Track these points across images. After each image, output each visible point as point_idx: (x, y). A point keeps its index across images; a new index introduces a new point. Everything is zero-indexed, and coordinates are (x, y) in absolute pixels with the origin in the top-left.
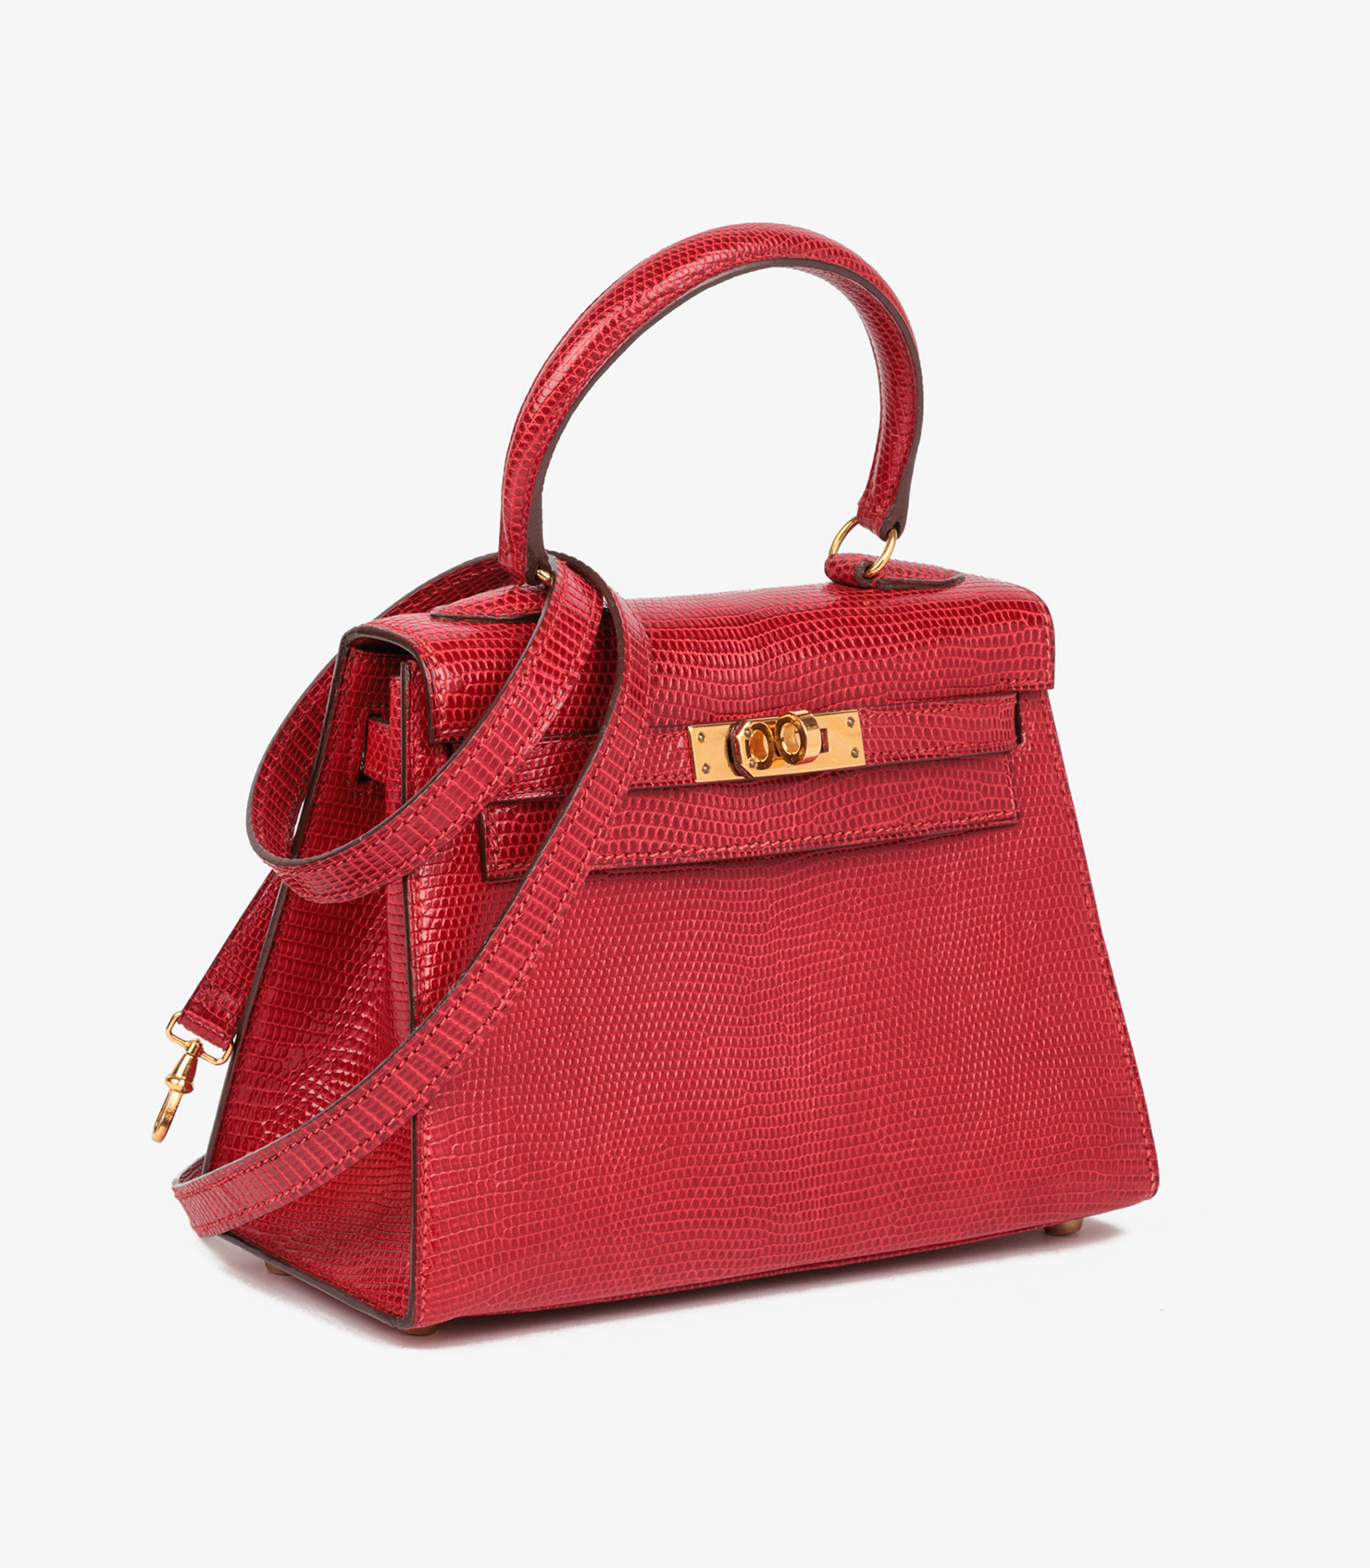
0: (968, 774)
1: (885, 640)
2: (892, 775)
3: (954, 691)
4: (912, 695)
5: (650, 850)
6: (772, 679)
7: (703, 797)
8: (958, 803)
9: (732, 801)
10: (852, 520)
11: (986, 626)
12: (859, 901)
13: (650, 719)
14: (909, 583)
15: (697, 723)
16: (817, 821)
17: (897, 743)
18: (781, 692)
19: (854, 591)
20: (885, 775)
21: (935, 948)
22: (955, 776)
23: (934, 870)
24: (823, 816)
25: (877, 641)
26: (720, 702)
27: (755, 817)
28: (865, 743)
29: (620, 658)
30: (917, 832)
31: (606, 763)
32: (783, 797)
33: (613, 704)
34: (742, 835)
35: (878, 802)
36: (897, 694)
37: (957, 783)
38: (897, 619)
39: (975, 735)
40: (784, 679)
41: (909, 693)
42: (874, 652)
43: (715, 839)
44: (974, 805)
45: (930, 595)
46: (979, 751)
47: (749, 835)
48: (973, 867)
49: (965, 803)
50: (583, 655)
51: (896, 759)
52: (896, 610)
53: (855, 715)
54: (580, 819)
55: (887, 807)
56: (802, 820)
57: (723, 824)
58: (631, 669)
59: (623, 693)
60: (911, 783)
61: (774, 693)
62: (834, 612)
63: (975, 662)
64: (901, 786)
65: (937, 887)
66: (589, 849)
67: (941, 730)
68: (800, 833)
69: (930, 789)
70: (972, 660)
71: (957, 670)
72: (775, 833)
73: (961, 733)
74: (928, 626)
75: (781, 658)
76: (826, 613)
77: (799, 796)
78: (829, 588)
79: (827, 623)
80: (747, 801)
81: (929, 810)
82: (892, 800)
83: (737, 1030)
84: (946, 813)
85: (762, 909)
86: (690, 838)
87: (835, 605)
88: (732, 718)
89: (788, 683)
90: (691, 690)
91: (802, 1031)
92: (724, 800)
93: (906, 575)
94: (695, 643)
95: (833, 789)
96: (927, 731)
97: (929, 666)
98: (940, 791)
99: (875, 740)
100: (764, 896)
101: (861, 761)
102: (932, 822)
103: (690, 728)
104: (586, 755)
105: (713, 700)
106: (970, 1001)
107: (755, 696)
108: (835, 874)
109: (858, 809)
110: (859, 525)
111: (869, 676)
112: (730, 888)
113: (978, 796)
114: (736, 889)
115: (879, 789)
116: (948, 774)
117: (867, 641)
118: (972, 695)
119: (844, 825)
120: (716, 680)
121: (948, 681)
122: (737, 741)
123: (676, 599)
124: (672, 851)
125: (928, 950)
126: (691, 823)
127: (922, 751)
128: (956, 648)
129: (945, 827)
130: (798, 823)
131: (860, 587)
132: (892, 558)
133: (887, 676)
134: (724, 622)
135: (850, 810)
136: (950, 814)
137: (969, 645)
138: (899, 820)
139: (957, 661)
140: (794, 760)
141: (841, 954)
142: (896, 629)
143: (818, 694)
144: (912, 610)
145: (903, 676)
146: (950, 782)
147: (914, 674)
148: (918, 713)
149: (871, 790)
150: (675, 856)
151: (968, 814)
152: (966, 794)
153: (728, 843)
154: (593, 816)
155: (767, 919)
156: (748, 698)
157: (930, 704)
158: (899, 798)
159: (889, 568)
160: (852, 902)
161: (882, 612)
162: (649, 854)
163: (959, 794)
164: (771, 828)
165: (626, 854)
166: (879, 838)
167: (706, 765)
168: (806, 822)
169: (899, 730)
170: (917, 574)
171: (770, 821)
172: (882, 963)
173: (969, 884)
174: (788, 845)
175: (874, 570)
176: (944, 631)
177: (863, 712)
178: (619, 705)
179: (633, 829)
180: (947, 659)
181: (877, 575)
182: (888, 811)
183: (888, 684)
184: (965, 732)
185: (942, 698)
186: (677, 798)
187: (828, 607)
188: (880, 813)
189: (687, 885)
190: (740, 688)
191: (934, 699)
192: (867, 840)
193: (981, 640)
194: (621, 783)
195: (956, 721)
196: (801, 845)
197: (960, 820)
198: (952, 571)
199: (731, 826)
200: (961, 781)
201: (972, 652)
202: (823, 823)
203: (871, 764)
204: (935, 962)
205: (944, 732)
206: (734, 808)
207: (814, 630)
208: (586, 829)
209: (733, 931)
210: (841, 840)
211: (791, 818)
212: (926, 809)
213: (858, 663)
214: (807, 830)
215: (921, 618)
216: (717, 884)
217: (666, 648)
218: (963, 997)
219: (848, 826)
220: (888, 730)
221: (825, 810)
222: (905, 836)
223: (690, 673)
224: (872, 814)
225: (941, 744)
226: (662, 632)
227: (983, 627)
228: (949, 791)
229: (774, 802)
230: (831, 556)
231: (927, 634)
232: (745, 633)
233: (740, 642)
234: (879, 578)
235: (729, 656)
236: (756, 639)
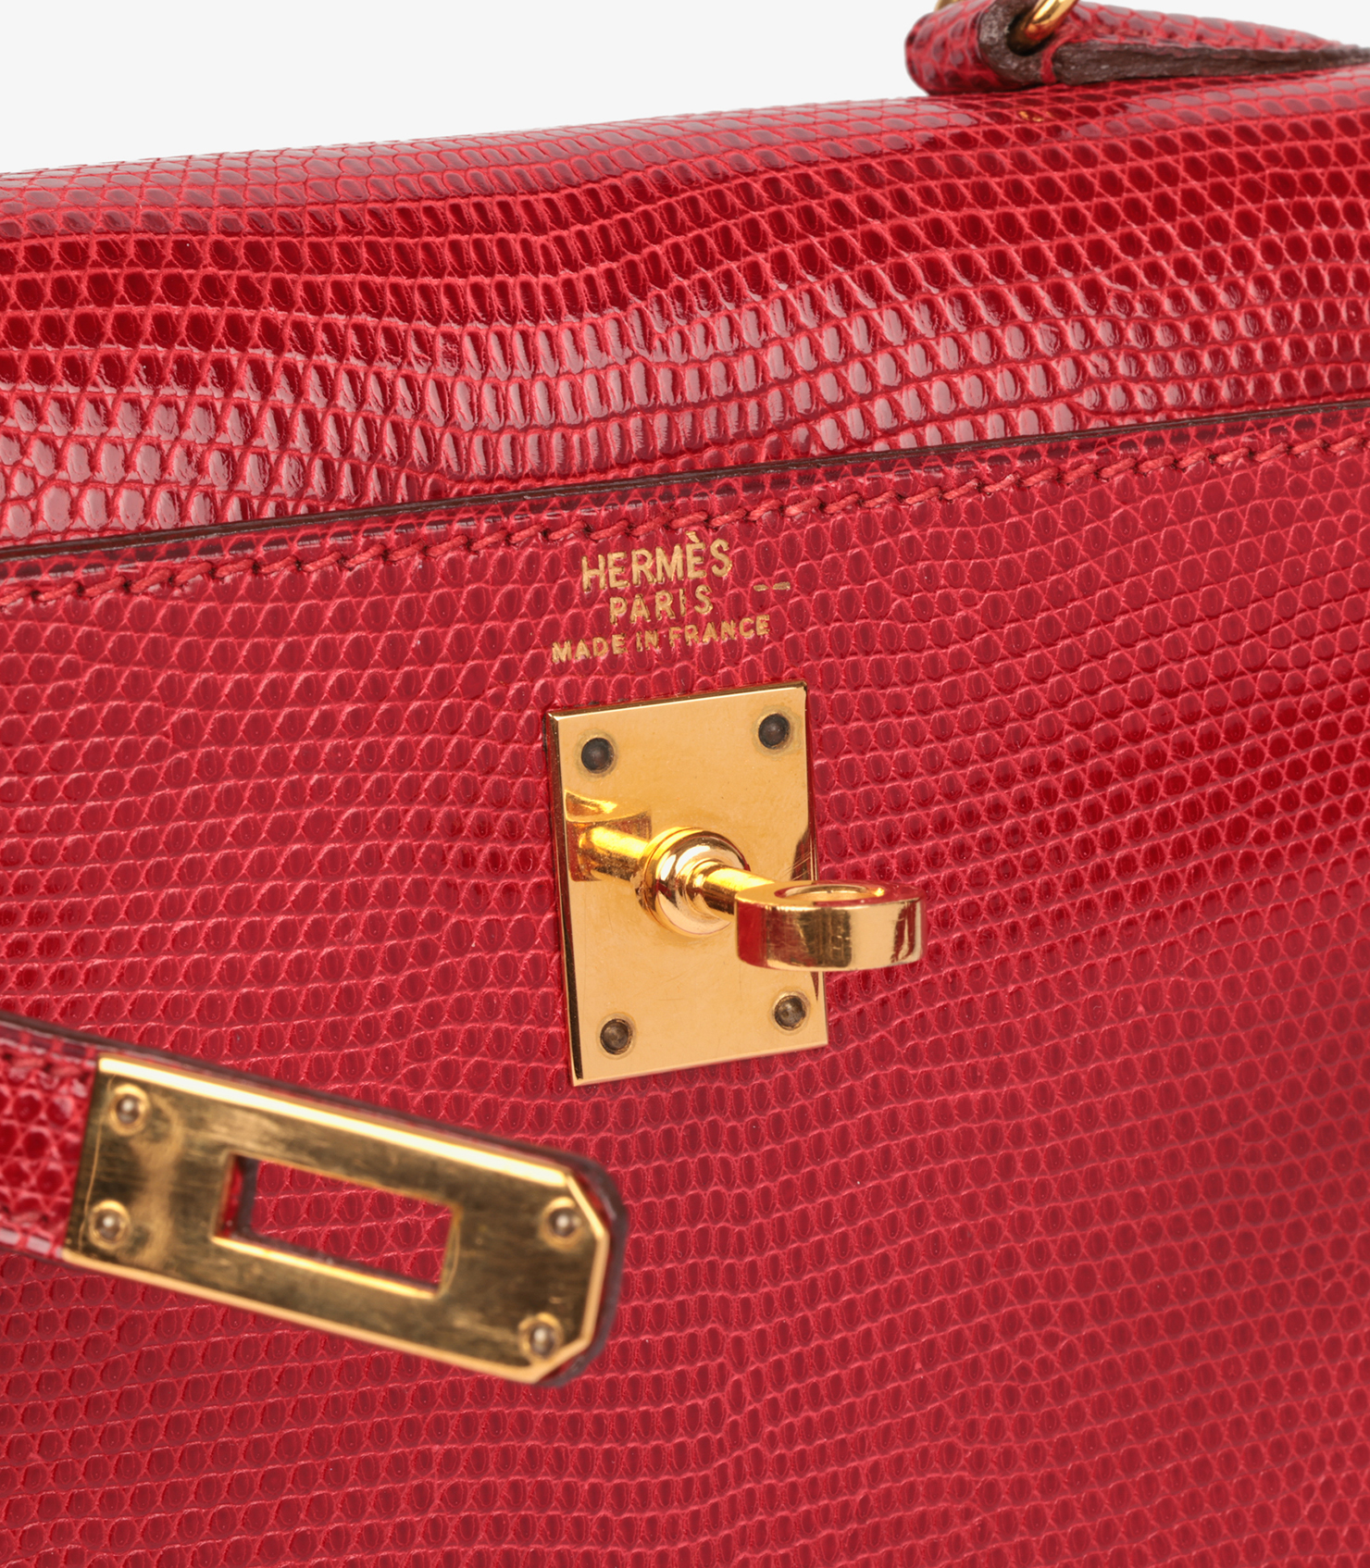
175: (1043, 18)
187: (939, 146)
232: (565, 211)
233: (541, 239)
234: (1059, 42)
235: (524, 335)
236: (603, 229)
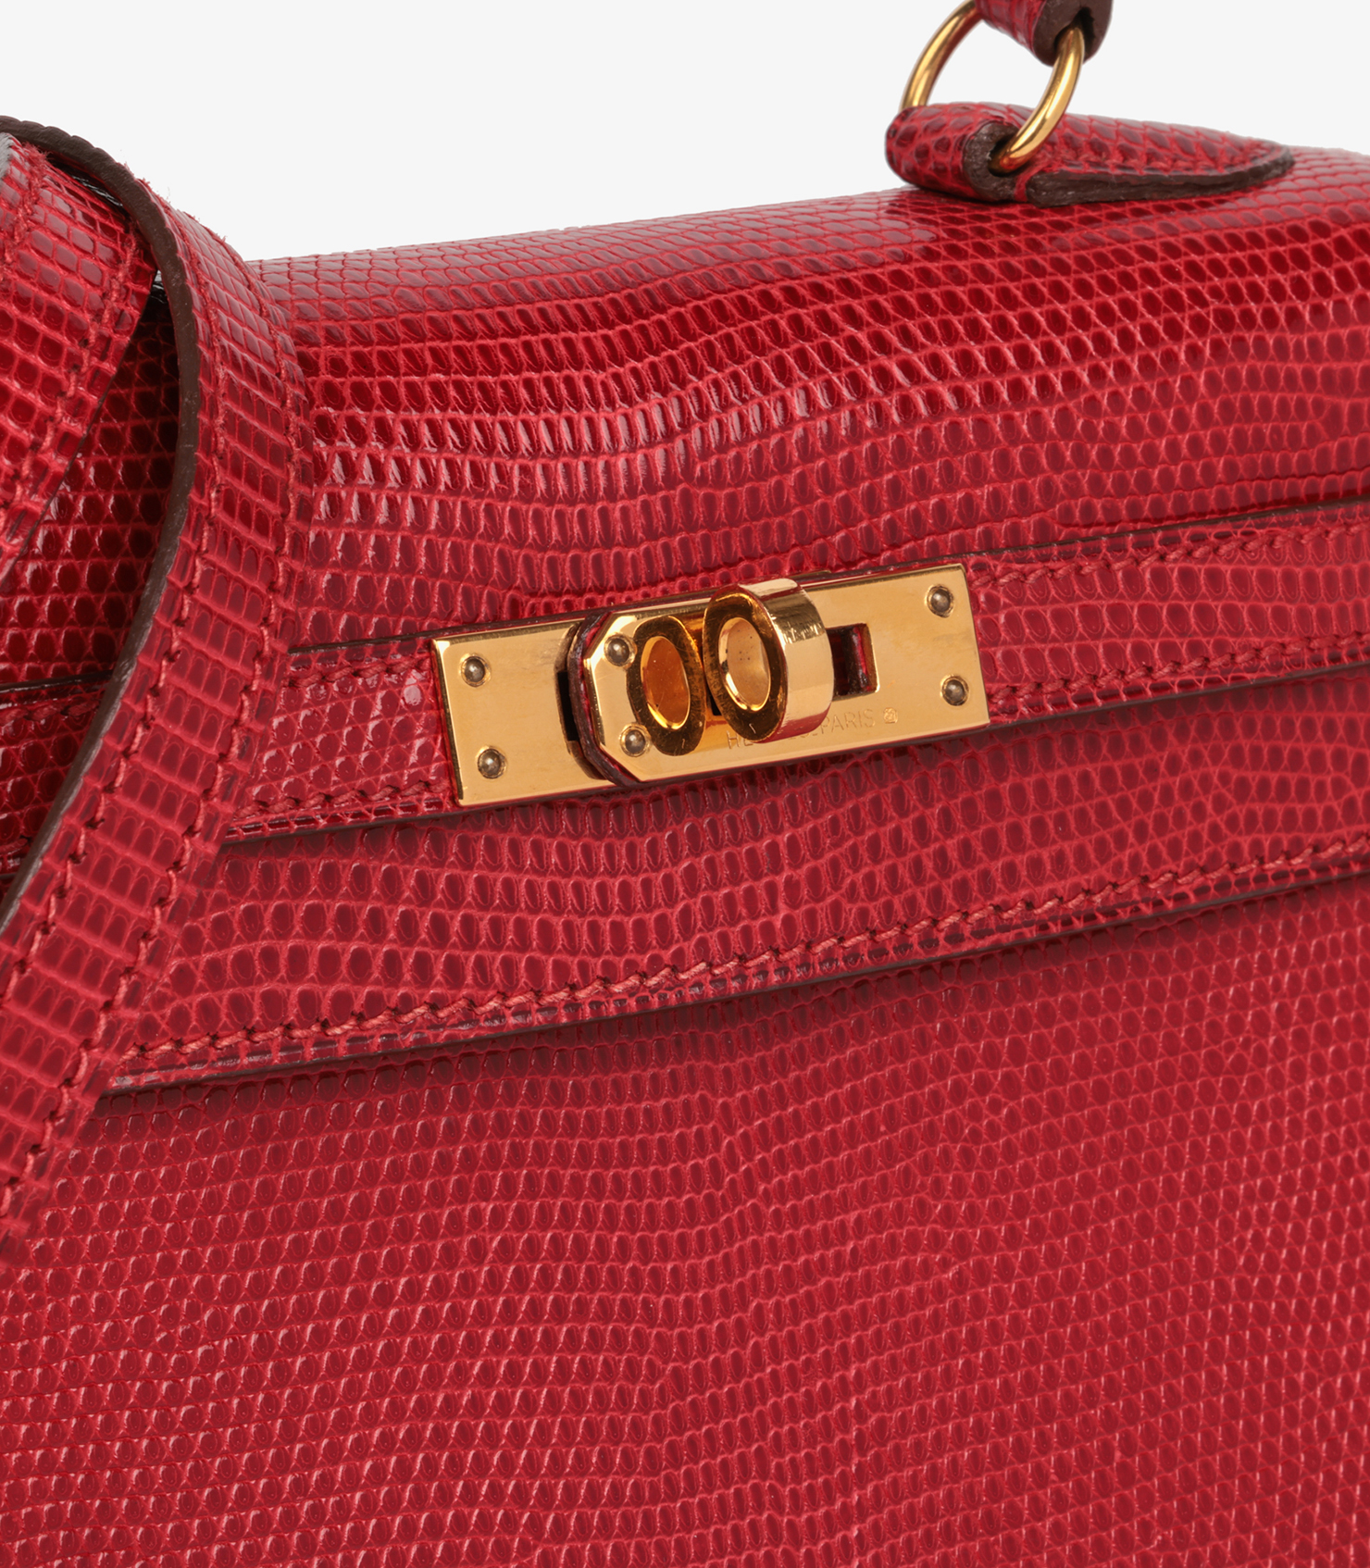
0: (1309, 726)
1: (1051, 352)
2: (1080, 743)
3: (1261, 491)
4: (1134, 508)
5: (325, 1011)
6: (703, 481)
7: (492, 846)
8: (1280, 809)
9: (587, 851)
10: (962, 11)
11: (1350, 300)
12: (995, 1106)
13: (289, 625)
14: (1123, 183)
15: (467, 626)
16: (852, 894)
17: (1086, 654)
18: (733, 520)
19: (964, 211)
20: (1057, 744)
21: (1226, 1225)
22: (1269, 733)
23: (1218, 1002)
24: (870, 878)
25: (1024, 355)
26: (541, 558)
27: (658, 893)
28: (987, 662)
29: (184, 446)
30: (1158, 904)
31: (134, 778)
32: (745, 830)
33: (156, 589)
34: (619, 950)
35: (1039, 825)
36: (1088, 509)
37: (1276, 753)
38: (1084, 289)
39: (1323, 616)
40: (739, 479)
41: (1123, 504)
42: (1017, 389)
43: (535, 968)
44: (1329, 813)
45: (1185, 217)
46: (1335, 659)
47: (642, 947)
48: (1334, 984)
49: (1300, 808)
50: (66, 443)
51: (1084, 700)
52: (1083, 263)
53: (954, 579)
54: (49, 955)
55: (1066, 836)
56: (805, 892)
57: (558, 923)
58: (220, 476)
59: (189, 554)
60: (1138, 763)
61: (712, 524)
62: (925, 275)
63: (1318, 405)
64: (1108, 775)
65: (1230, 1048)
66: (87, 1045)
67: (1218, 607)
68: (801, 933)
69: (1194, 775)
70: (1310, 399)
71: (1267, 429)
72: (724, 938)
73: (1280, 614)
74: (1179, 307)
75: (733, 420)
76: (899, 278)
77: (796, 824)
78: (898, 206)
79: (876, 309)
80: (632, 850)
81: (1195, 838)
82: (1082, 814)
83: (628, 1521)
84: (1245, 843)
85: (702, 1152)
86: (454, 973)
87: (930, 254)
88: (580, 603)
89: (753, 493)
90: (446, 527)
91: (831, 1501)
92: (562, 849)
93: (1116, 159)
94: (459, 386)
95: (899, 796)
96: (1177, 613)
97: (1181, 421)
98: (1224, 778)
99: (1020, 651)
100: (707, 1116)
101: (975, 714)
102: (1204, 871)
103: (442, 646)
104: (69, 752)
105: (518, 554)
106: (1333, 1368)
107: (651, 534)
108: (922, 1034)
109: (979, 850)
110: (982, 28)
111: (1003, 459)
112: (598, 1098)
113: (1339, 787)
114: (619, 1100)
115: (1042, 787)
116: (1249, 728)
117: (995, 358)
118: (1312, 499)
119: (936, 898)
120: (527, 491)
121: (1241, 461)
122: (585, 676)
123: (419, 253)
124: (397, 1012)
125: (1206, 1232)
126: (456, 926)
127: (1163, 672)
128: (1261, 366)
129: (1243, 882)
130: (793, 903)
131: (981, 200)
132: (1073, 109)
133: (1055, 456)
134: (557, 318)
135: (953, 855)
136: (1256, 845)
137: (1299, 355)
138: (1105, 872)
139: (1265, 404)
140: (760, 725)
141: (945, 1265)
142: (1082, 319)
143: (848, 518)
144: (1129, 261)
145: (1105, 455)
146: (1256, 751)
147: (1138, 449)
148: (1148, 564)
149: (1018, 792)
150: (407, 1029)
151: (1310, 839)
152: (1303, 784)
153: (576, 977)
154: (96, 943)
155: (717, 1183)
156: (630, 541)
157: (1185, 534)
158: (1102, 810)
159: (1069, 142)
160: (975, 1114)
161: (1040, 272)
162: (325, 1025)
163: (1283, 784)
164: (710, 923)
165: (250, 1033)
166: (1043, 927)
167: (491, 753)
168: (817, 896)
169: (1090, 614)
170: (1151, 157)
171: (707, 903)
172: (1070, 1279)
173: (1323, 1033)
174: (765, 972)
175: (1022, 147)
176: (1225, 320)
177: (980, 568)
178: (174, 593)
179: (269, 956)
180: (1237, 399)
181: (1028, 162)
182: (1068, 847)
183: (1059, 479)
184: (1292, 609)
185: (1223, 512)
186: (409, 853)
187: (907, 259)
188: (1046, 855)
189: (462, 1103)
190: (604, 514)
191: (1200, 515)
192: (1008, 938)
193: (1334, 341)
194: (190, 832)
195: (1265, 578)
196: (805, 963)
197: (1289, 857)
198: (1258, 145)
199: (583, 924)
200: (1287, 747)
201: (1308, 375)
202: (872, 896)
203: (1006, 720)
204: (1228, 1262)
205: (1230, 612)
206: (591, 872)
207: (833, 329)
208: (75, 985)
209: (611, 1224)
210: (928, 941)
211: (771, 888)
212: (1184, 836)
213: (968, 423)
214: (823, 922)
215: (1155, 282)
216: (557, 1091)
217: (367, 404)
218: (1313, 1359)
219: (950, 900)
220: (1060, 617)
221: (876, 859)
222: (1124, 916)
223: (445, 477)
224: (1021, 860)
225: (1220, 647)
226: (358, 357)
227: (1340, 304)
228: (1253, 777)
229: (717, 846)
230: (906, 114)
231: (1174, 330)
232: (620, 347)
233: (602, 375)
234: (1035, 171)
235: (570, 421)
236: (653, 366)
